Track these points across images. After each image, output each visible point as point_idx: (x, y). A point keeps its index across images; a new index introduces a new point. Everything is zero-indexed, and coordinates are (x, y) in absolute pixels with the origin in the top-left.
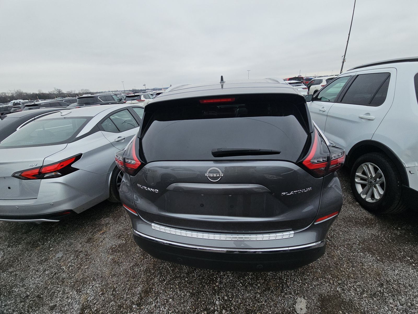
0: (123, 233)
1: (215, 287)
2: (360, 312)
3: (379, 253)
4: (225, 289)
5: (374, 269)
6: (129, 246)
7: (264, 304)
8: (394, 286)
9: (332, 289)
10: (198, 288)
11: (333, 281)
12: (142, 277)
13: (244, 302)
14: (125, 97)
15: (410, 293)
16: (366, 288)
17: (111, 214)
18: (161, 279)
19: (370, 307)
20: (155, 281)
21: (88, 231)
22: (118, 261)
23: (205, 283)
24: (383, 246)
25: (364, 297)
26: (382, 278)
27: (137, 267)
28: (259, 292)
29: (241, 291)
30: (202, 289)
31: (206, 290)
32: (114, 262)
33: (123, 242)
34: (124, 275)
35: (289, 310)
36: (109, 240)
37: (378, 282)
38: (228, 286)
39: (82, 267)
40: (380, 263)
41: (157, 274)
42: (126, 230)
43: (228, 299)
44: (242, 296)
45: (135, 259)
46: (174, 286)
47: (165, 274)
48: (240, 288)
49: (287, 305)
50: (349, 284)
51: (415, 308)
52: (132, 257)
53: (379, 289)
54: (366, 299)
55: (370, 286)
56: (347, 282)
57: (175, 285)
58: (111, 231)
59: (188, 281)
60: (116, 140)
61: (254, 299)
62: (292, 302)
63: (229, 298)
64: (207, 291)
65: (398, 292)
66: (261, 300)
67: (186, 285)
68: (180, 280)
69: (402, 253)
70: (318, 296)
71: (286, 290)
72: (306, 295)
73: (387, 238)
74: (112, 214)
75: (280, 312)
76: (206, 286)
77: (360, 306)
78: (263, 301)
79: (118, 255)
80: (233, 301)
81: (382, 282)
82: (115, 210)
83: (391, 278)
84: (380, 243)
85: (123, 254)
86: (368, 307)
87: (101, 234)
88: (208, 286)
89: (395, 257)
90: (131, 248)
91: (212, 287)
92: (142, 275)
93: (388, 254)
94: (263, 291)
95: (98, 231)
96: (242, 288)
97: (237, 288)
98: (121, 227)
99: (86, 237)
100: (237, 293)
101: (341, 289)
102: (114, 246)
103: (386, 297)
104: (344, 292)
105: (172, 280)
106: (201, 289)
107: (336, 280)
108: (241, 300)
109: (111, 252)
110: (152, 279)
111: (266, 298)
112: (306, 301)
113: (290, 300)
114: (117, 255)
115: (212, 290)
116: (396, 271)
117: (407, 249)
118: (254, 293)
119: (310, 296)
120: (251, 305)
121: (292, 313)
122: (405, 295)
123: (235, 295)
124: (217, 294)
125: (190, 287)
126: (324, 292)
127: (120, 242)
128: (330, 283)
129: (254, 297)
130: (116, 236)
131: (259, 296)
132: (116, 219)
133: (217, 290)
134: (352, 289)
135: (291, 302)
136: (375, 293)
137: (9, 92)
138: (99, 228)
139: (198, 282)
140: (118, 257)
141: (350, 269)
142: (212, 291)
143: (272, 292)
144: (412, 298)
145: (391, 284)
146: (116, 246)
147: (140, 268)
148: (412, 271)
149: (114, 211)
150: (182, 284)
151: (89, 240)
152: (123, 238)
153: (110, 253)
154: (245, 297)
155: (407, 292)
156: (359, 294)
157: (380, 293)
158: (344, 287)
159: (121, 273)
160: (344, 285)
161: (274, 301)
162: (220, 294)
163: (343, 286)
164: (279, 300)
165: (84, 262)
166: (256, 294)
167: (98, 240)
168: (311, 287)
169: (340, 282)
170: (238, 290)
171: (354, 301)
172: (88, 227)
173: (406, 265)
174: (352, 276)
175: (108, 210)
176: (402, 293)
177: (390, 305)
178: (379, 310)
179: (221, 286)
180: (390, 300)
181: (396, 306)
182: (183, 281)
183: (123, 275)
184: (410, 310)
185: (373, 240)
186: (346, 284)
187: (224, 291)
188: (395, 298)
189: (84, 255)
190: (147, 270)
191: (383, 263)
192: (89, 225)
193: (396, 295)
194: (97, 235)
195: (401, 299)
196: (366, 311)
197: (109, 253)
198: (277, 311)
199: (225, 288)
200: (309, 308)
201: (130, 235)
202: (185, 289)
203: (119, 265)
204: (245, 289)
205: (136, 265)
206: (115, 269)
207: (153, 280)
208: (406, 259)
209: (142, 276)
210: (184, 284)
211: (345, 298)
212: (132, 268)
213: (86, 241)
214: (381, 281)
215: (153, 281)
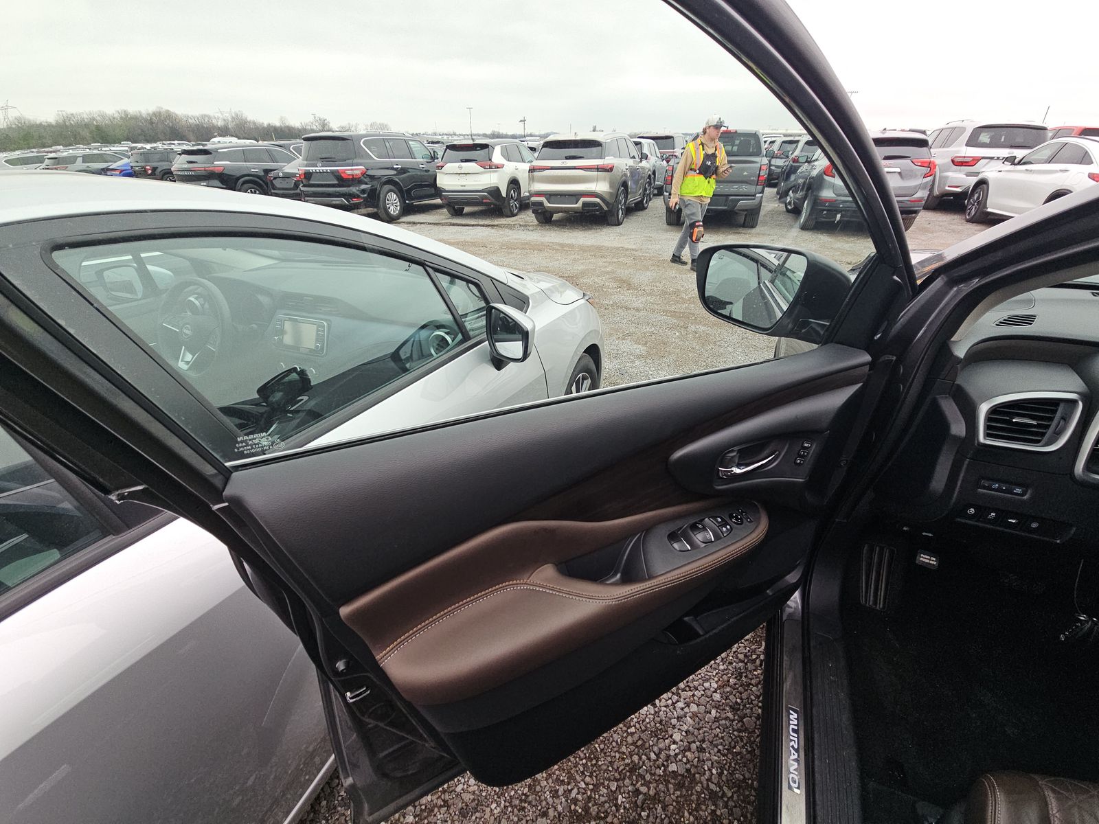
137: (219, 115)
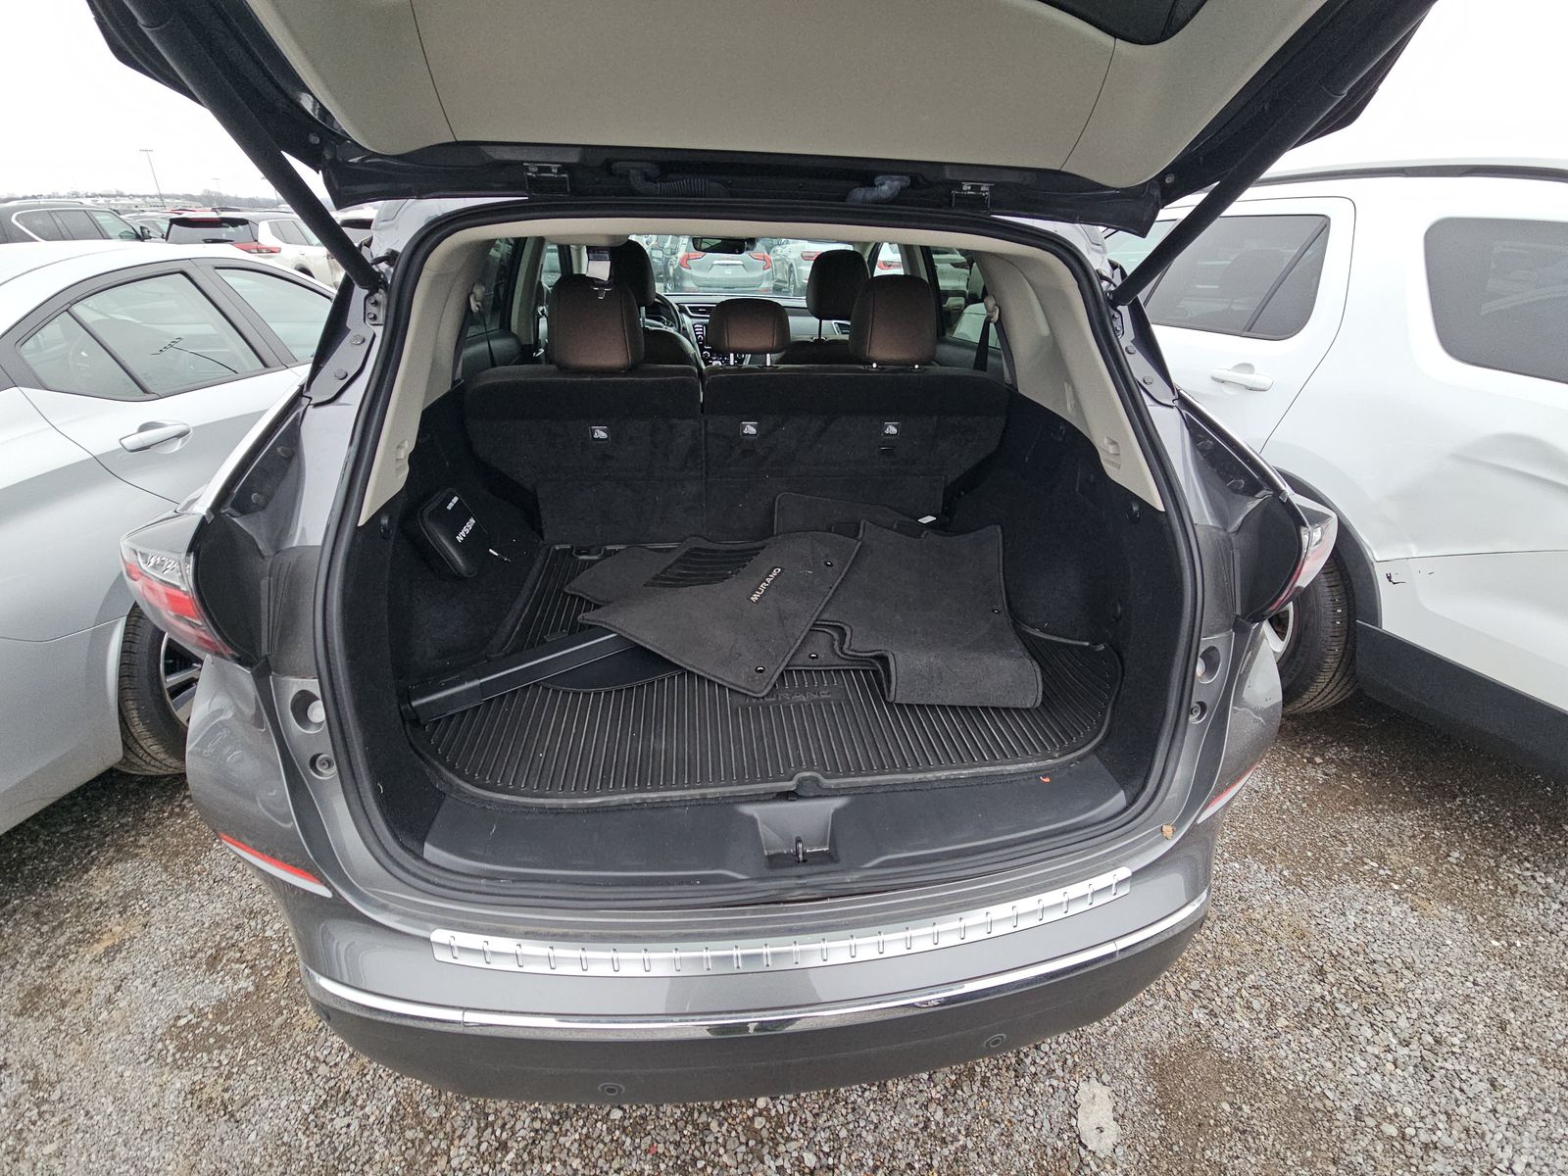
0: (232, 938)
1: (751, 1119)
2: (1285, 1092)
3: (1284, 854)
4: (798, 1119)
5: (1285, 917)
6: (277, 1001)
7: (964, 1147)
8: (1359, 971)
9: (1179, 1021)
10: (677, 1144)
11: (1175, 985)
12: (377, 1157)
13: (888, 1157)
14: (165, 227)
15: (1417, 996)
16: (1279, 993)
17: (143, 840)
18: (484, 1146)
19: (1309, 1065)
20: (455, 1163)
21: (20, 951)
22: (227, 1096)
23: (705, 1109)
24: (1288, 827)
25: (1280, 1030)
26: (1315, 948)
27: (341, 1108)
28: (938, 1096)
29: (865, 1113)
30: (698, 1144)
31: (717, 1143)
32: (199, 1107)
33: (242, 984)
34: (270, 1165)
35: (1060, 1144)
36: (154, 985)
37: (1308, 964)
38: (808, 1100)
39: (27, 1150)
40: (1296, 893)
41: (459, 1122)
42: (252, 914)
43: (818, 1165)
44: (876, 1134)
45: (323, 1069)
46: (557, 1164)
47: (504, 1114)
48: (859, 1100)
49: (1046, 1124)
50: (1226, 989)
51: (1453, 1053)
52: (307, 1056)
53: (1318, 989)
54: (1289, 1036)
55: (1288, 984)
56: (1215, 981)
57: (564, 1156)
58: (159, 932)
59: (627, 1123)
60: (130, 443)
61: (925, 1134)
62: (1061, 1109)
63: (822, 1155)
64: (722, 1151)
65: (1379, 995)
66: (952, 1130)
67: (620, 1144)
68: (584, 1125)
69: (1349, 848)
70: (1143, 1061)
71: (1034, 1063)
72: (1102, 1065)
73: (1293, 797)
74: (151, 840)
75: (1031, 1164)
76: (714, 1126)
77: (1278, 1068)
78: (959, 1131)
79: (219, 1061)
80: (841, 1167)
81: (1320, 963)
82: (171, 815)
83: (1341, 945)
84: (1279, 818)
85: (249, 1055)
86: (1304, 1067)
87: (97, 961)
88: (720, 1125)
89: (1333, 861)
90: (291, 1011)
91: (740, 1123)
92: (376, 1148)
93: (1309, 854)
94: (952, 1087)
95: (79, 942)
96: (867, 1093)
97: (846, 1103)
98: (219, 905)
99: (11, 986)
100: (851, 1126)
101: (1207, 1011)
102: (191, 1016)
103: (1347, 1019)
104: (1217, 1023)
105: (546, 1132)
106: (693, 1147)
107: (1184, 981)
108: (874, 1151)
109: (174, 1054)
110: (437, 1154)
111: (969, 1117)
112: (1107, 1090)
113: (1053, 1102)
114: (216, 1064)
115: (743, 1139)
116: (1347, 913)
117: (1359, 829)
118: (917, 1106)
119: (1117, 1066)
120: (917, 1165)
121: (1069, 1153)
122: (1403, 1005)
123: (843, 1133)
124: (769, 1153)
125: (639, 1147)
126: (1157, 1038)
127: (217, 989)
128: (1169, 998)
129: (921, 1125)
130: (192, 957)
131: (939, 1115)
132: (181, 860)
133: (764, 1133)
134: (1238, 1008)
135: (1059, 1109)
136: (1310, 1009)
138: (80, 928)
139: (672, 1116)
140: (220, 1075)
141: (1216, 929)
142: (741, 1144)
143: (985, 1081)
144: (1428, 1016)
145: (1349, 965)
146: (202, 1015)
147: (362, 1108)
148: (1398, 909)
149: (160, 821)
150: (601, 1146)
151: (32, 1002)
152: (240, 961)
153: (169, 1060)
154: (886, 1133)
155: (1404, 991)
156: (1265, 1022)
157: (1326, 1007)
158: (1214, 1003)
159: (256, 1160)
160: (1209, 994)
161: (998, 1123)
162: (781, 1148)
163: (1211, 1000)
164: (1015, 1113)
165: (34, 1123)
166: (926, 1107)
167: (84, 995)
168: (1113, 1029)
169: (1195, 985)
170: (854, 1109)
171: (1256, 1052)
172: (17, 924)
173: (1374, 888)
174: (1226, 953)
175: (123, 821)
176: (1393, 998)
177: (1369, 1048)
178: (1341, 1074)
179: (780, 1107)
180: (1362, 1028)
181: (1388, 1049)
182: (599, 1124)
183: (265, 1168)
184: (1437, 1061)
185: (1257, 810)
186: (1215, 988)
187: (796, 1127)
188: (1375, 1020)
189: (23, 1082)
190: (402, 1112)
191: (1305, 888)
192: (18, 916)
193: (1375, 1004)
194: (75, 972)
195: (1395, 1020)
196: (1303, 1085)
197: (161, 1060)
198: (1019, 1163)
199: (800, 1113)
200: (1123, 1116)
201: (281, 940)
202: (616, 1165)
203: (233, 1116)
204: (881, 1099)
205: (338, 1097)
206: (216, 1141)
207: (445, 1158)
208: (1366, 867)
209: (375, 1152)
210: (607, 1139)
211: (1226, 1045)
212: (312, 1122)
213: (18, 1006)
214: (1315, 960)
215: (442, 1162)
